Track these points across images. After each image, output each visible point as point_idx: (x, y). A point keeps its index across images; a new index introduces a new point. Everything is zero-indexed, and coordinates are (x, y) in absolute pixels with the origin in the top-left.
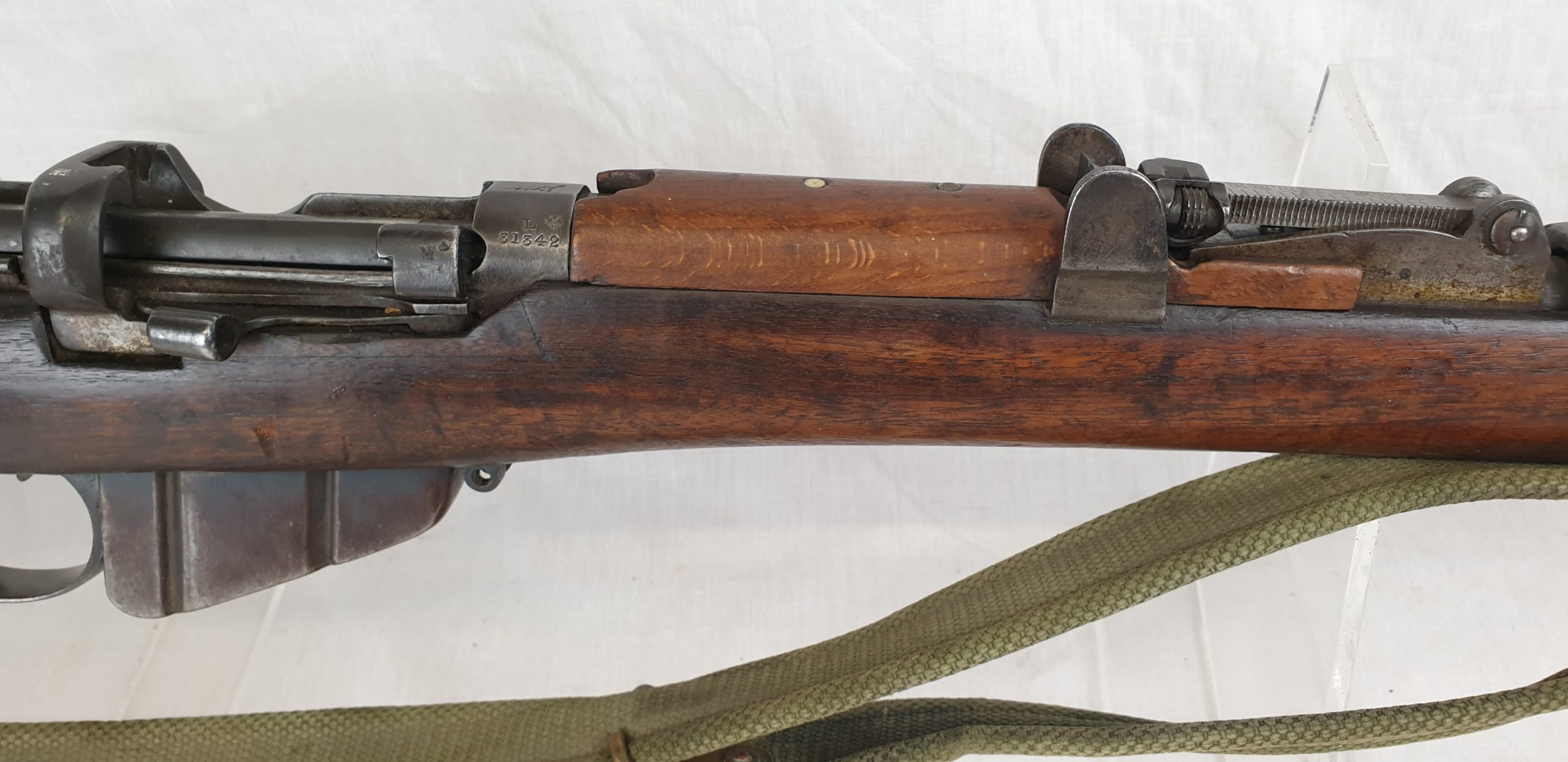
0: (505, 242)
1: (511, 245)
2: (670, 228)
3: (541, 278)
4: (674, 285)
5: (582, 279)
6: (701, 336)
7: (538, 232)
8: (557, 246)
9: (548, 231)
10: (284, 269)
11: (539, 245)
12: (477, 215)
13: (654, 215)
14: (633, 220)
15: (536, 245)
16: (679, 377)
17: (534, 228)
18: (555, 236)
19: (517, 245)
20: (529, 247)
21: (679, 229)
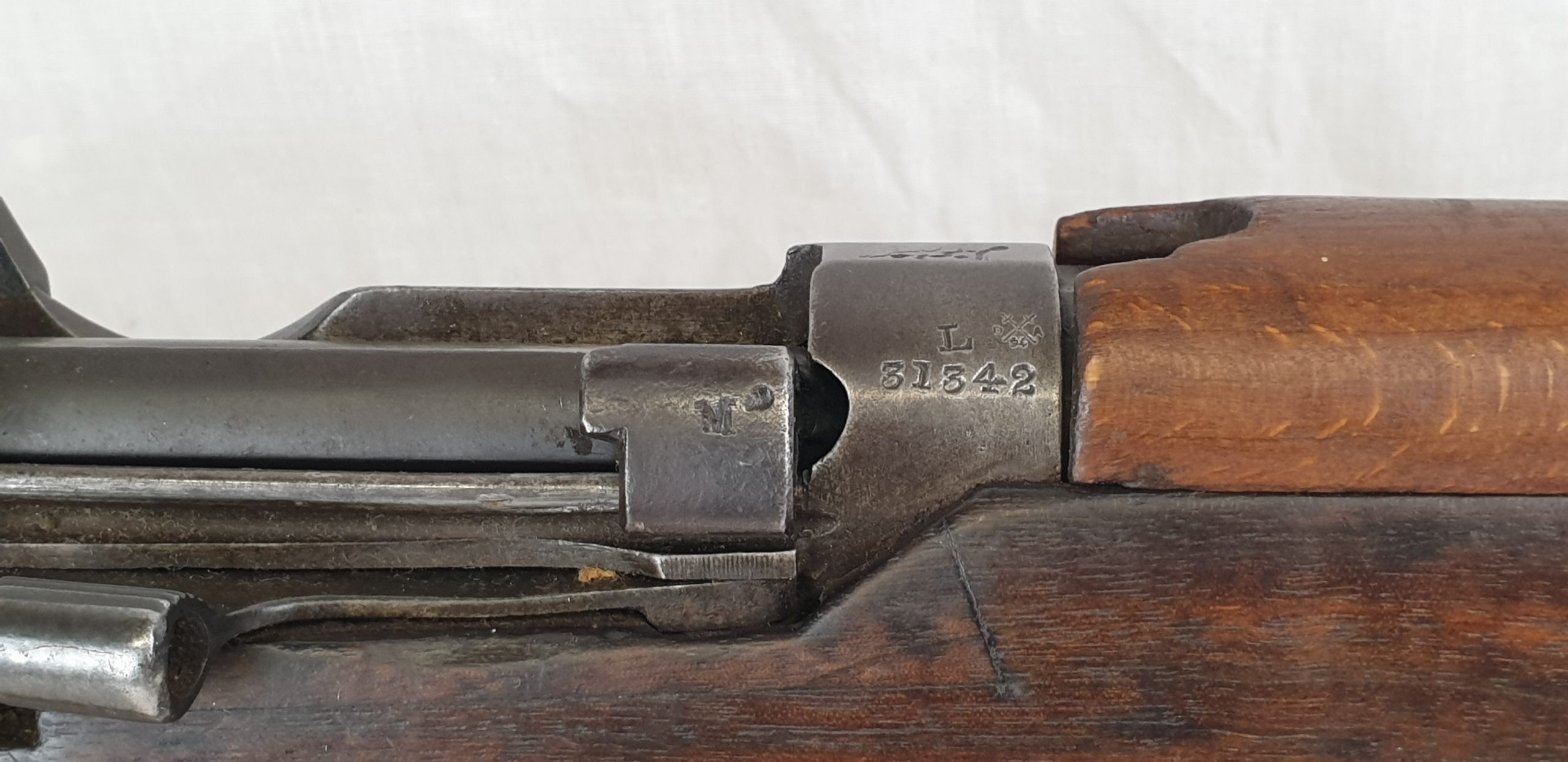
0: (895, 387)
1: (915, 394)
2: (1340, 332)
3: (989, 476)
4: (1351, 484)
5: (1107, 472)
6: (1422, 620)
7: (979, 357)
8: (1030, 392)
9: (1005, 353)
10: (314, 474)
11: (985, 390)
12: (817, 324)
13: (1293, 300)
14: (1239, 316)
15: (978, 394)
16: (1358, 733)
17: (969, 347)
18: (1025, 367)
19: (928, 394)
20: (961, 396)
21: (1364, 333)
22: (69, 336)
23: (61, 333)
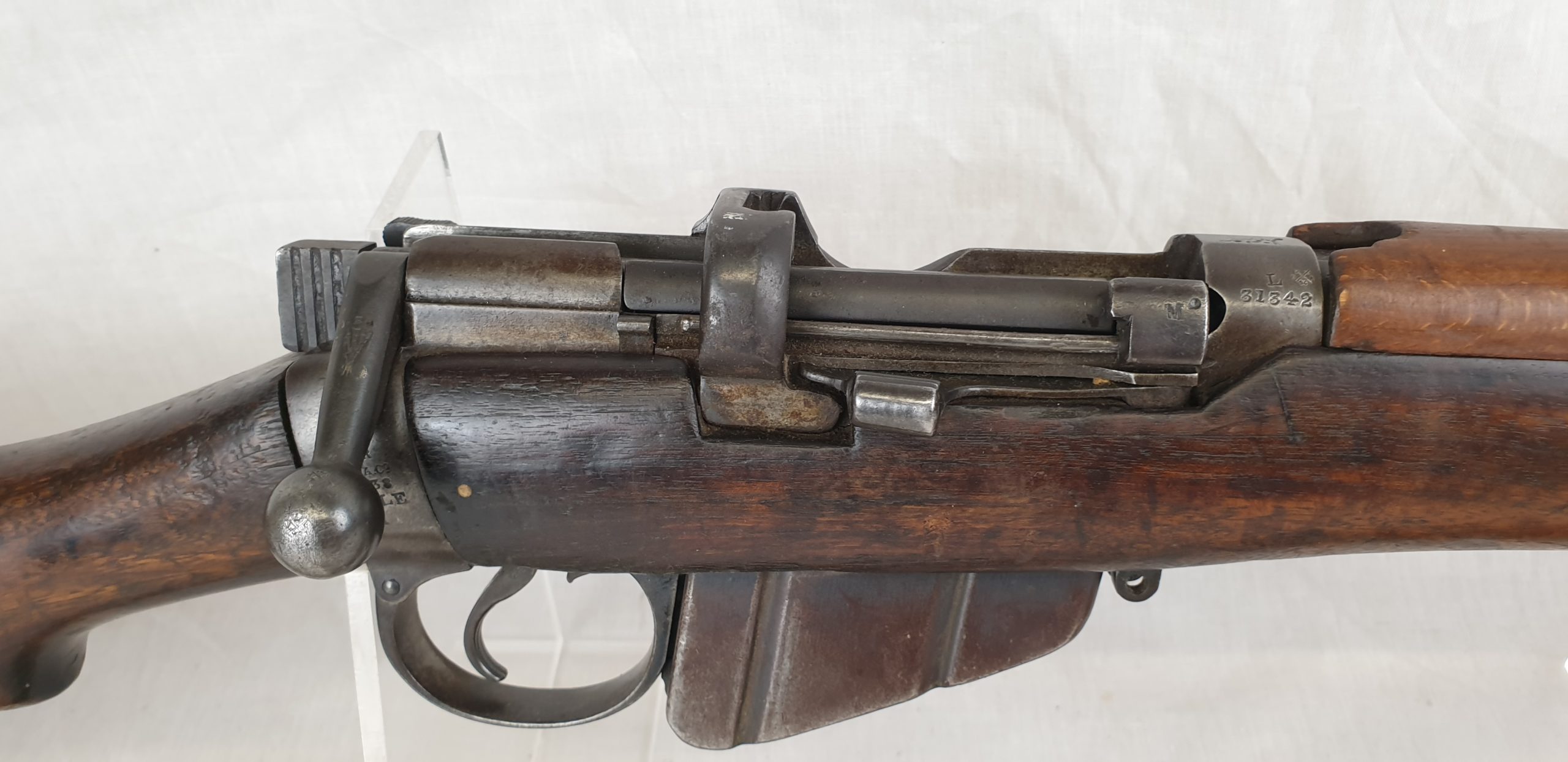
0: (1249, 301)
1: (1257, 304)
2: (1454, 284)
3: (1289, 343)
4: (1455, 352)
5: (1347, 342)
6: (1482, 413)
7: (1287, 289)
8: (1310, 305)
9: (1298, 287)
10: (976, 332)
11: (1289, 304)
12: (1210, 271)
13: (1432, 268)
14: (1409, 275)
15: (1286, 305)
16: (1446, 462)
17: (1281, 284)
18: (1307, 294)
19: (1263, 305)
20: (1278, 306)
21: (1465, 285)
22: (833, 266)
23: (830, 265)
